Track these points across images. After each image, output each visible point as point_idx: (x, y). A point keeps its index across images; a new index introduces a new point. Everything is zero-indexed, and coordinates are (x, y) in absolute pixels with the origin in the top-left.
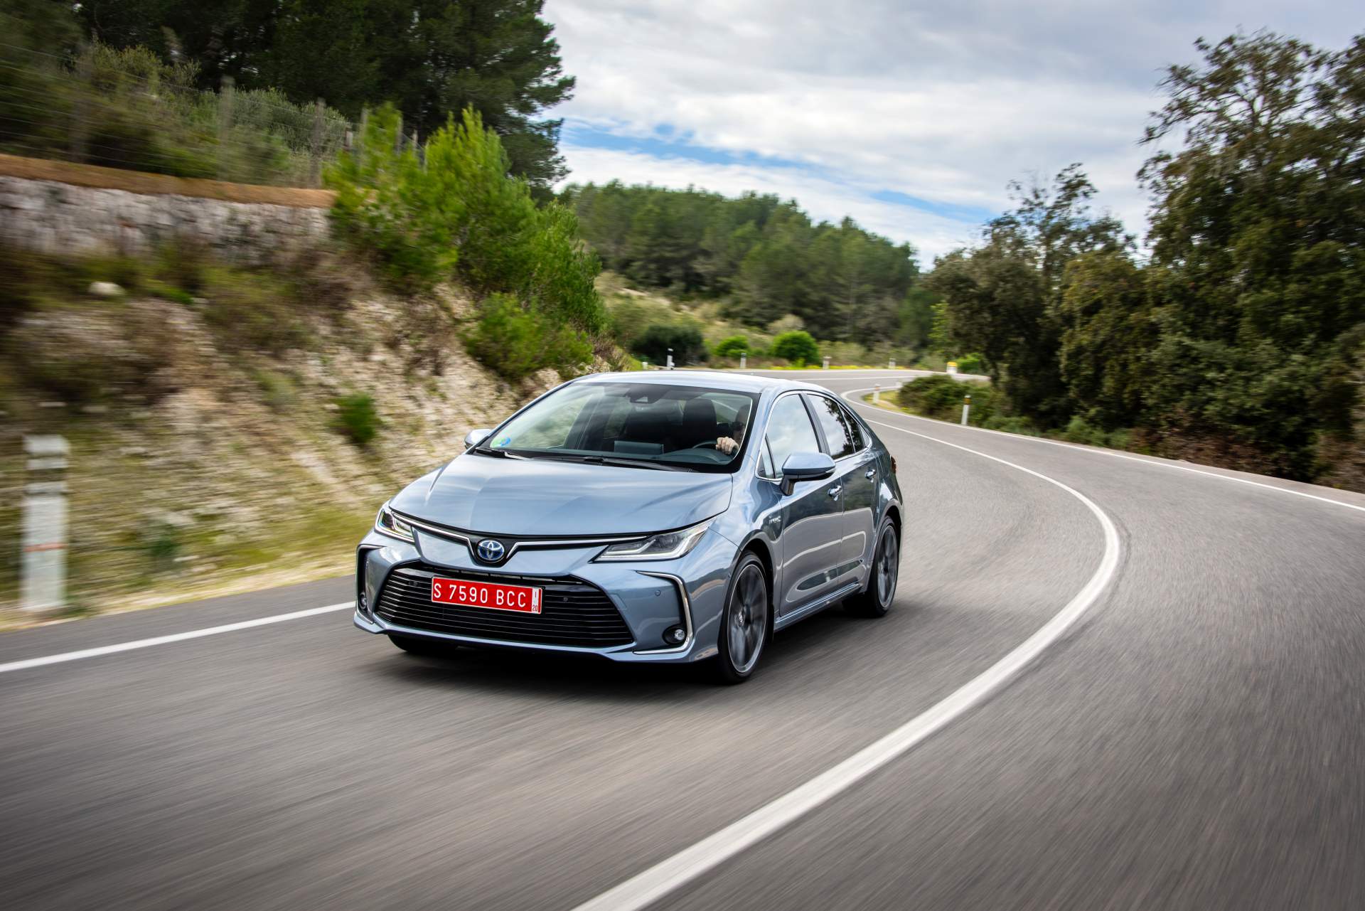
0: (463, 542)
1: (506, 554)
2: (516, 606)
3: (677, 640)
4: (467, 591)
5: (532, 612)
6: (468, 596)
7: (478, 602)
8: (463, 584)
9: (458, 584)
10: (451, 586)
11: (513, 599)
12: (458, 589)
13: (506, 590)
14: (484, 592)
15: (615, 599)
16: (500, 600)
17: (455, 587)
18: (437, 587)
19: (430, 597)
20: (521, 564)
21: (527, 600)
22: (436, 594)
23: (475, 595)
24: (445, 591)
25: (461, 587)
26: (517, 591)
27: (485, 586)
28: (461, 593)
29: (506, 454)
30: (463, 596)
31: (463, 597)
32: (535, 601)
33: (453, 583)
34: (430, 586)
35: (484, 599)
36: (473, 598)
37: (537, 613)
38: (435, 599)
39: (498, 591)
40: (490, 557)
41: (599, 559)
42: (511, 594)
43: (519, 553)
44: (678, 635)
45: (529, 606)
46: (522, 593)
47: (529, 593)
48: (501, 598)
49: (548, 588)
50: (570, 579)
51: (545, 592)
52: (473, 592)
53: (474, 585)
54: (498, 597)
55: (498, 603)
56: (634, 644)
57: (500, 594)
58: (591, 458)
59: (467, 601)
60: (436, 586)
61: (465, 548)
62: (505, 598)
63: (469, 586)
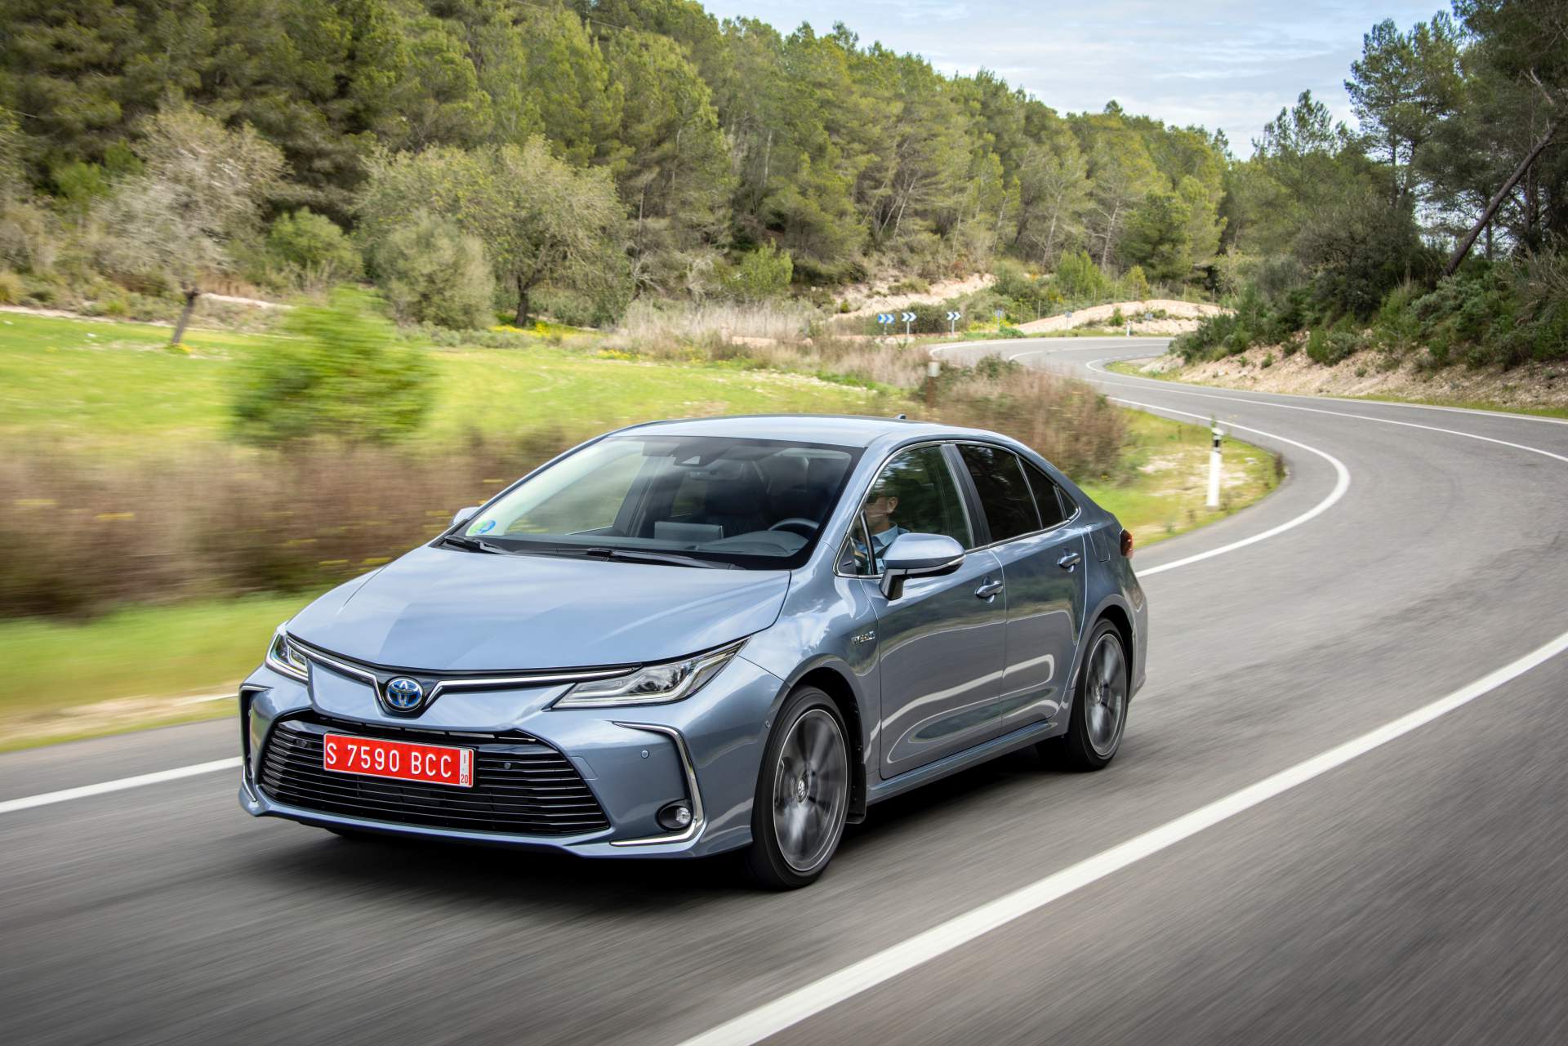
0: (368, 682)
1: (425, 698)
2: (438, 776)
3: (679, 823)
4: (371, 753)
5: (461, 785)
6: (374, 761)
7: (387, 770)
8: (367, 743)
9: (359, 744)
10: (350, 747)
11: (435, 765)
12: (359, 751)
13: (424, 753)
14: (394, 755)
15: (579, 763)
16: (416, 768)
17: (355, 748)
18: (332, 748)
19: (321, 763)
20: (447, 713)
21: (454, 766)
22: (330, 760)
23: (382, 760)
24: (343, 753)
25: (363, 748)
26: (439, 754)
27: (396, 747)
28: (363, 756)
29: (482, 547)
30: (366, 761)
31: (366, 763)
32: (465, 768)
33: (353, 742)
34: (321, 746)
35: (394, 766)
36: (380, 764)
37: (467, 785)
38: (329, 766)
39: (413, 754)
40: (403, 703)
41: (559, 705)
42: (431, 759)
43: (443, 697)
44: (683, 815)
45: (455, 776)
46: (445, 757)
47: (456, 756)
48: (418, 763)
49: (483, 749)
50: (515, 735)
51: (478, 755)
52: (380, 755)
53: (381, 745)
54: (413, 763)
55: (414, 772)
56: (611, 831)
57: (416, 758)
58: (597, 550)
59: (372, 769)
60: (329, 747)
61: (371, 690)
62: (423, 763)
63: (373, 747)
